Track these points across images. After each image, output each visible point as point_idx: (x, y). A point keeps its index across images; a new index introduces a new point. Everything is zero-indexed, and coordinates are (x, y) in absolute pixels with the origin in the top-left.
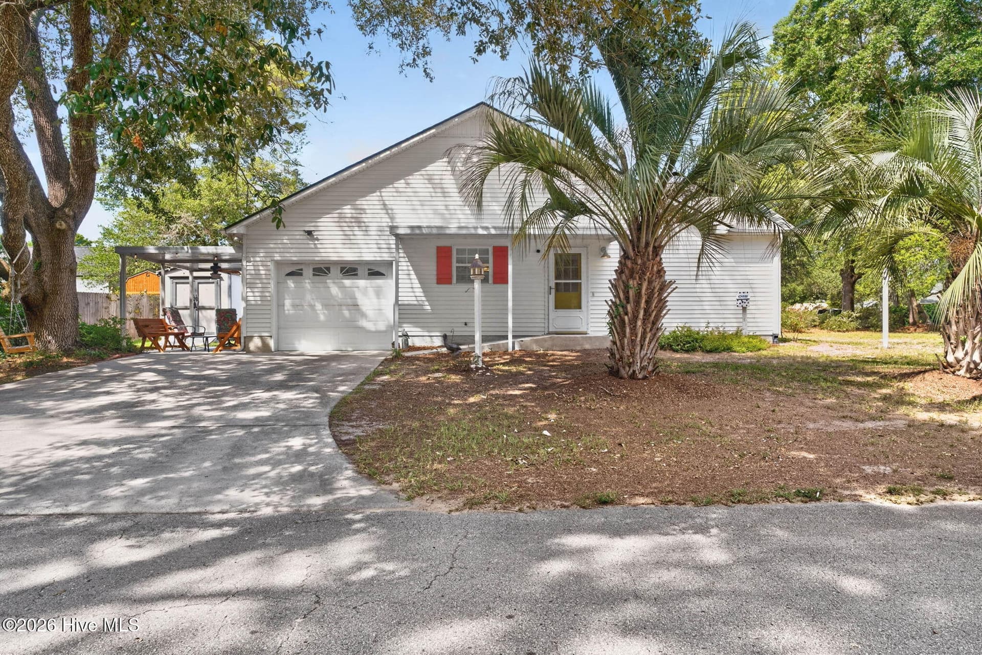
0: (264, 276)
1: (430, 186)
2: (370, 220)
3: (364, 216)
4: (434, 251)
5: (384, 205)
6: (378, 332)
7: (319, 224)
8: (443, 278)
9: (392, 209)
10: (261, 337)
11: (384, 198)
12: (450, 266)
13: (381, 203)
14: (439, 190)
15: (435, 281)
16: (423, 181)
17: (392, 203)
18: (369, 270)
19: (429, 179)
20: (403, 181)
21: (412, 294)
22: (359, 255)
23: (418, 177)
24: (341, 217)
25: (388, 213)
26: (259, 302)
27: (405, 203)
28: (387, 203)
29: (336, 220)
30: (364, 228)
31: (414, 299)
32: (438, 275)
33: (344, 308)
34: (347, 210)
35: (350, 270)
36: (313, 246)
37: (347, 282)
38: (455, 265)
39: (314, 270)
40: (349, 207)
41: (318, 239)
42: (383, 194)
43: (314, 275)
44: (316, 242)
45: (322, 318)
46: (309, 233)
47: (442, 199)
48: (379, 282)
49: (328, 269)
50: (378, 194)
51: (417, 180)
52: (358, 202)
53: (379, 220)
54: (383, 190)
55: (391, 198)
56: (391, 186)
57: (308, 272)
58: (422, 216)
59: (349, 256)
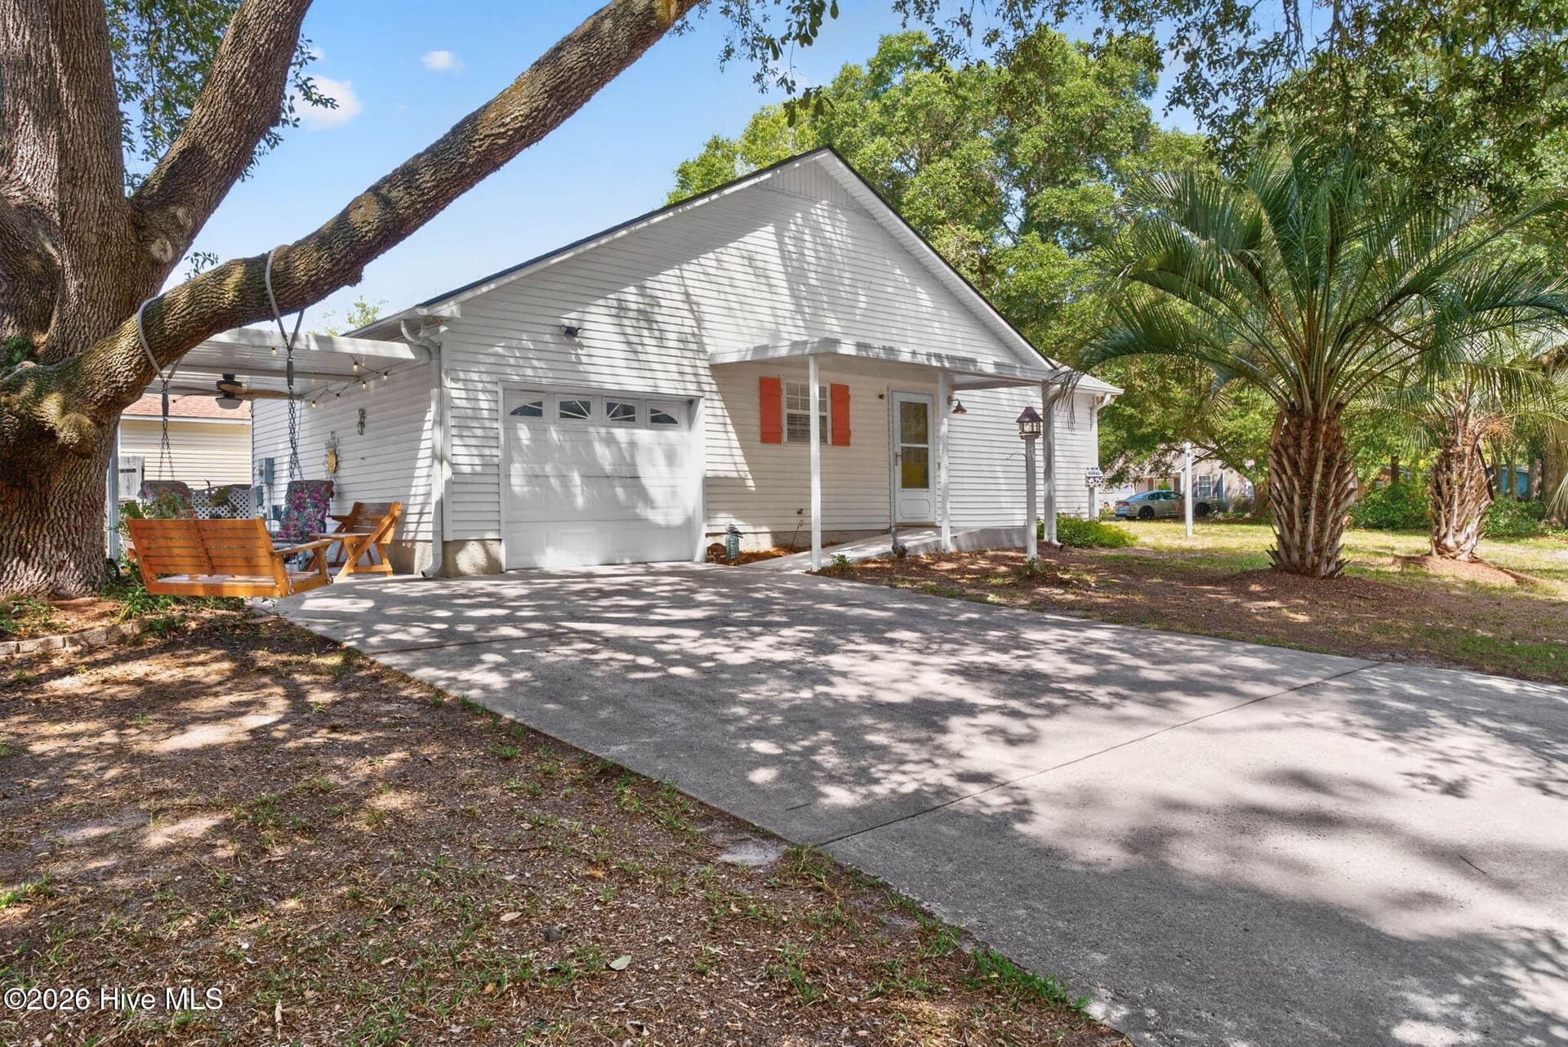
0: (485, 414)
1: (750, 270)
2: (666, 319)
3: (656, 310)
4: (757, 385)
5: (687, 294)
6: (668, 528)
7: (588, 317)
8: (770, 435)
9: (698, 304)
10: (482, 541)
11: (687, 282)
12: (779, 411)
13: (683, 291)
14: (763, 280)
15: (758, 437)
16: (739, 260)
17: (699, 292)
18: (653, 411)
19: (751, 259)
20: (711, 255)
21: (729, 459)
22: (651, 382)
23: (734, 252)
24: (622, 308)
25: (692, 311)
26: (479, 469)
27: (715, 295)
28: (691, 291)
29: (614, 311)
30: (657, 334)
31: (733, 467)
32: (763, 425)
33: (617, 483)
34: (631, 295)
35: (623, 409)
36: (573, 358)
37: (621, 434)
38: (786, 411)
39: (563, 405)
40: (632, 289)
41: (582, 346)
42: (686, 274)
43: (563, 416)
44: (579, 351)
45: (580, 501)
46: (571, 332)
47: (768, 296)
48: (671, 435)
49: (587, 405)
50: (677, 272)
51: (730, 255)
52: (649, 284)
53: (679, 321)
54: (685, 266)
55: (697, 284)
56: (696, 261)
57: (552, 409)
58: (741, 322)
59: (634, 383)
